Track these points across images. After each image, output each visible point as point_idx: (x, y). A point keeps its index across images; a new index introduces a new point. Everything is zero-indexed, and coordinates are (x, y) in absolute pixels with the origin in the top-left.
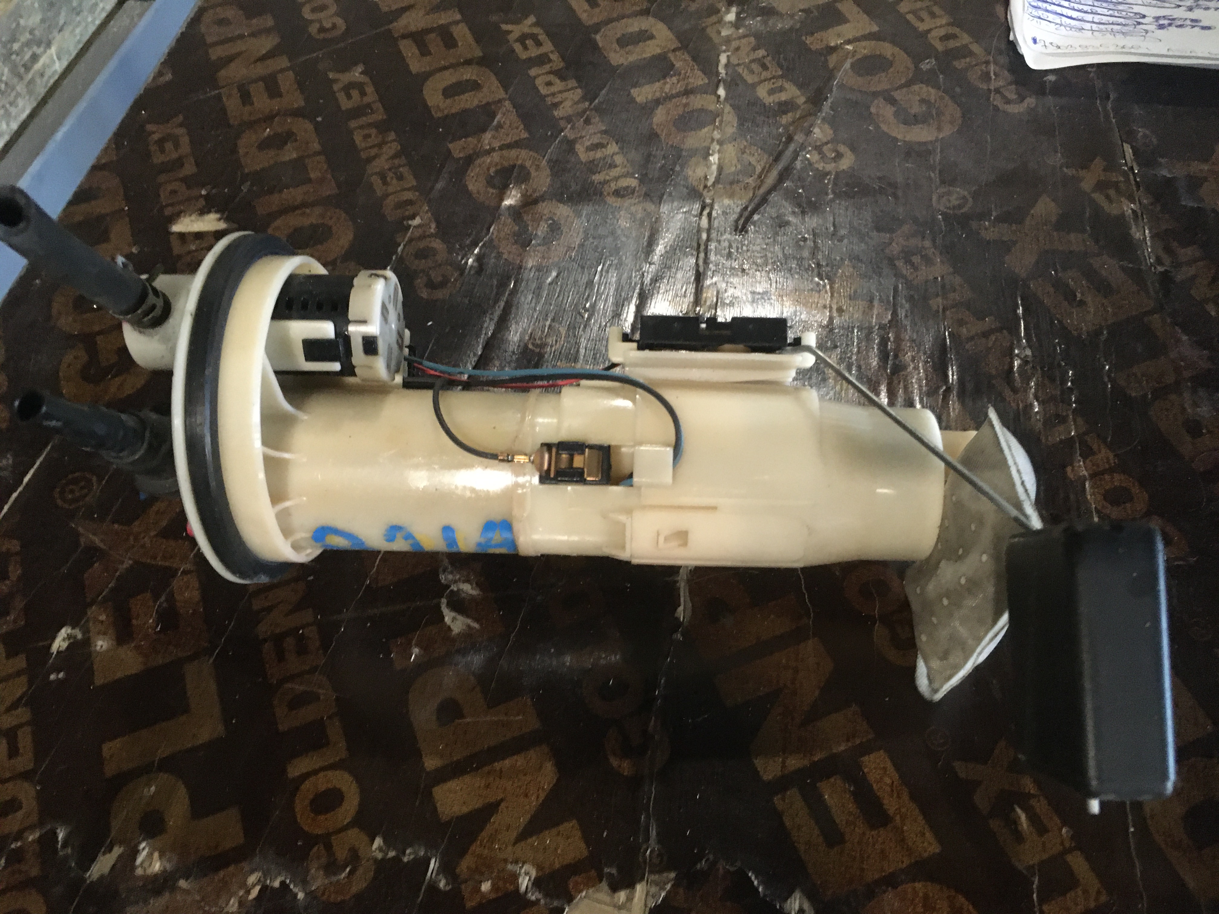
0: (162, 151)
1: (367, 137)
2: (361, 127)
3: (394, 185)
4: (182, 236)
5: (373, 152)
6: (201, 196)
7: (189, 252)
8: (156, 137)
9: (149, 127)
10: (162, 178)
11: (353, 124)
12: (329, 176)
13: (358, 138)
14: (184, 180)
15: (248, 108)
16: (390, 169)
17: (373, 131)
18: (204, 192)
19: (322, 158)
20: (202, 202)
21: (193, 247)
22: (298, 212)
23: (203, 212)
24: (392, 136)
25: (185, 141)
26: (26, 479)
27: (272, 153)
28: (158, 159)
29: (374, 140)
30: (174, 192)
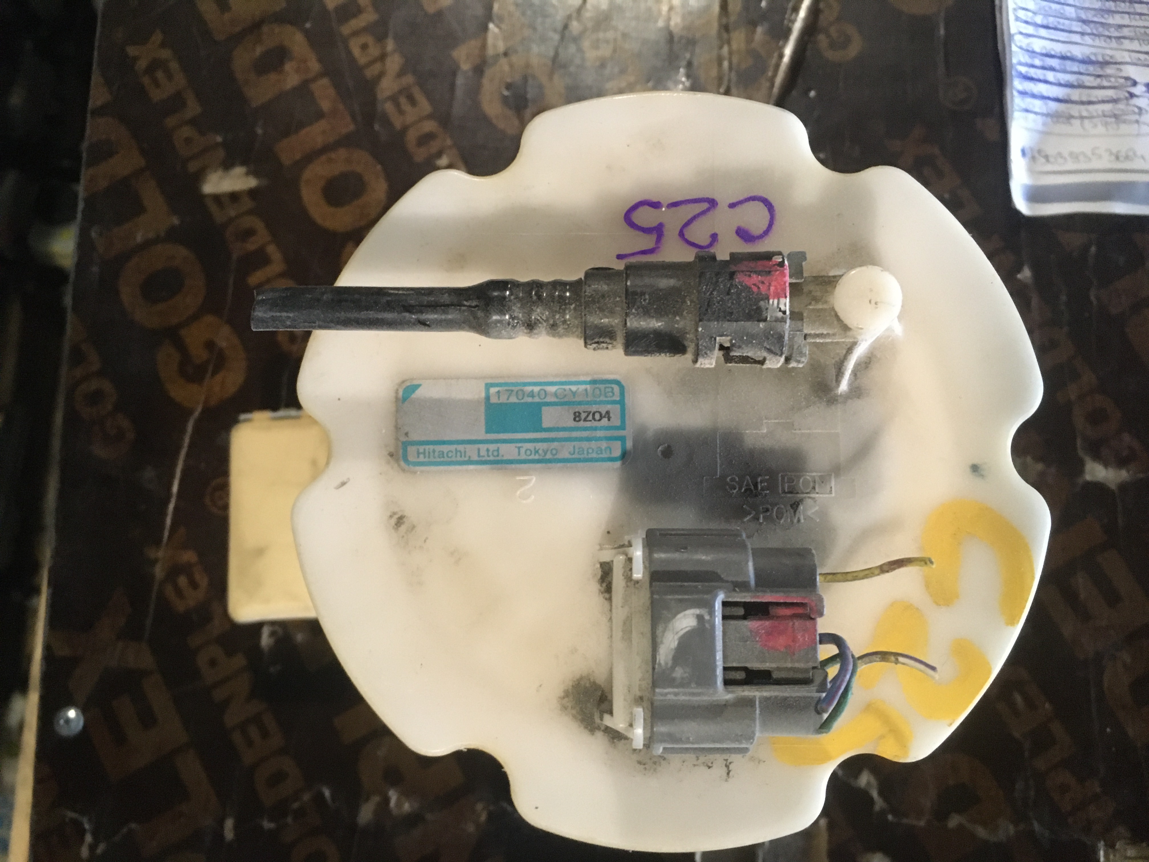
0: (157, 84)
1: (364, 47)
2: (356, 33)
3: (411, 114)
4: (217, 198)
5: (376, 68)
6: (217, 144)
7: (231, 220)
8: (142, 64)
9: (132, 51)
10: (171, 122)
11: (346, 29)
12: (341, 107)
13: (356, 52)
14: (193, 122)
15: (227, 16)
16: (400, 92)
17: (369, 39)
18: (219, 139)
19: (325, 81)
20: (221, 153)
21: (232, 213)
22: (324, 158)
23: (227, 165)
24: (390, 45)
25: (174, 66)
26: (175, 488)
27: (273, 77)
28: (157, 95)
29: (374, 51)
30: (188, 141)
